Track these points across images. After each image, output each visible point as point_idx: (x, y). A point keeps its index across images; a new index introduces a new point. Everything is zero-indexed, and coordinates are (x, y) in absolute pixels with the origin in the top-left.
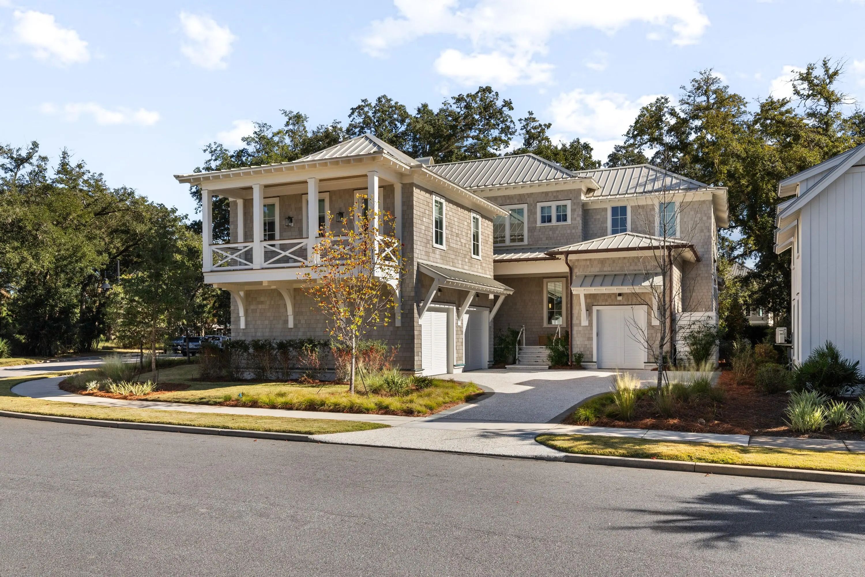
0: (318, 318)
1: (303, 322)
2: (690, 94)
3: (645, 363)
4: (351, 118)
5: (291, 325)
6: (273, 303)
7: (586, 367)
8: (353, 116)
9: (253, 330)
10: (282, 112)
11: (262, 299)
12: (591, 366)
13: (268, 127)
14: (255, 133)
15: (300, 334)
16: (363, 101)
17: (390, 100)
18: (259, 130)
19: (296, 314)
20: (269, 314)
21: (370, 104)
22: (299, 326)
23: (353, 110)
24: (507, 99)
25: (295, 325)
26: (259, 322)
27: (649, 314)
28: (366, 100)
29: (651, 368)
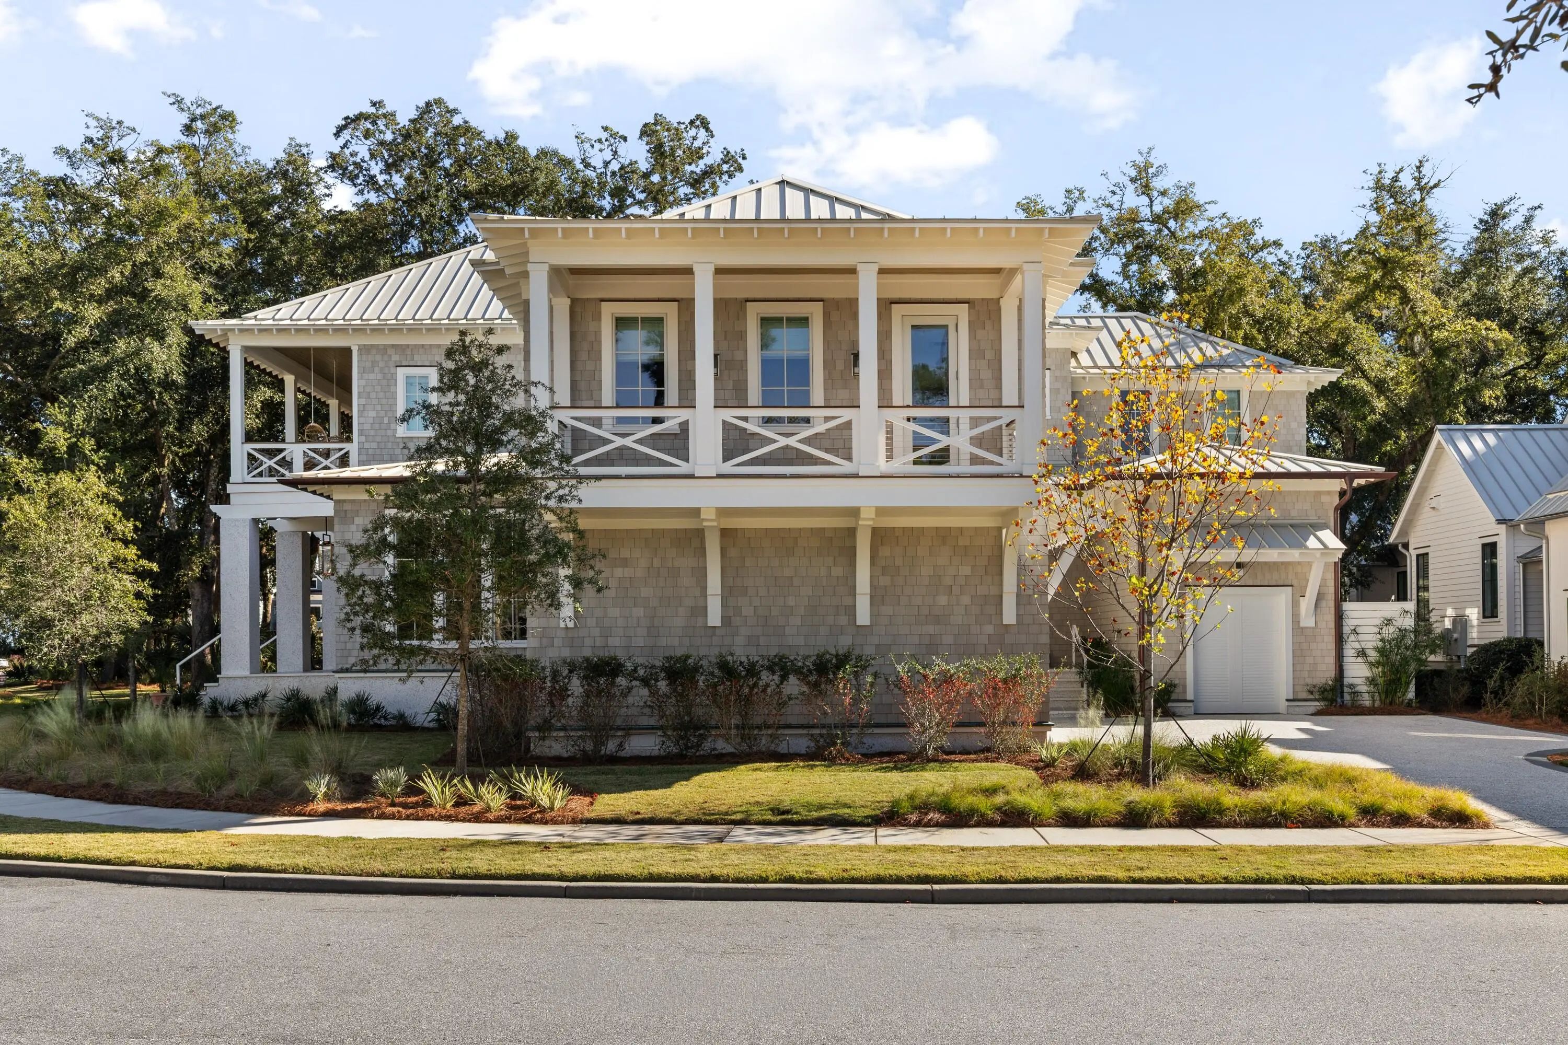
0: (792, 604)
1: (747, 611)
2: (1114, 188)
3: (1288, 700)
4: (341, 141)
5: (714, 618)
6: (657, 563)
7: (1172, 710)
8: (346, 135)
9: (596, 632)
10: (172, 100)
11: (625, 553)
12: (1182, 710)
13: (126, 131)
14: (90, 140)
15: (740, 640)
16: (374, 104)
17: (455, 111)
18: (100, 135)
19: (728, 593)
20: (645, 592)
21: (393, 114)
22: (737, 621)
23: (351, 122)
24: (734, 149)
25: (726, 620)
26: (614, 612)
27: (1295, 605)
28: (381, 102)
29: (1312, 710)
